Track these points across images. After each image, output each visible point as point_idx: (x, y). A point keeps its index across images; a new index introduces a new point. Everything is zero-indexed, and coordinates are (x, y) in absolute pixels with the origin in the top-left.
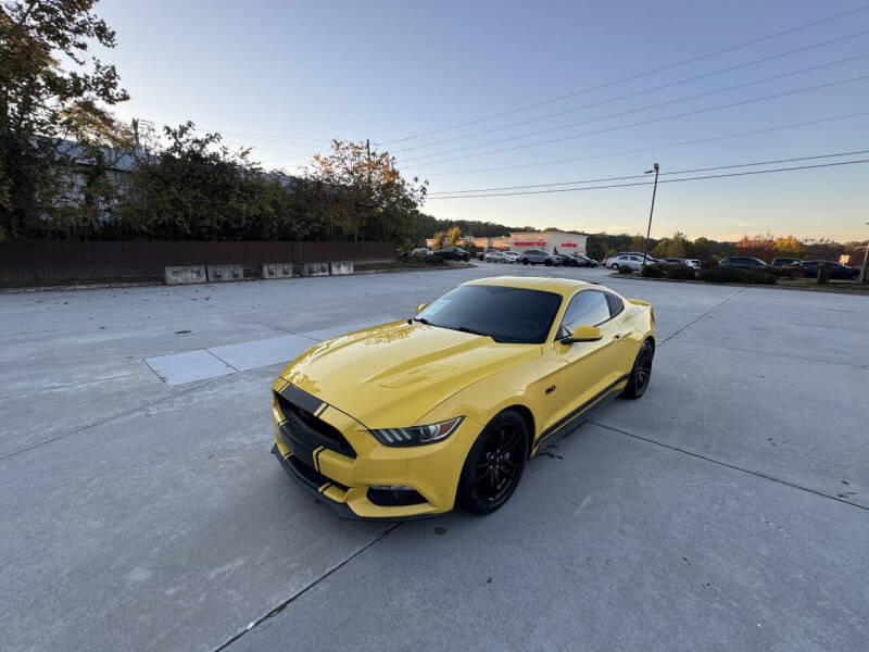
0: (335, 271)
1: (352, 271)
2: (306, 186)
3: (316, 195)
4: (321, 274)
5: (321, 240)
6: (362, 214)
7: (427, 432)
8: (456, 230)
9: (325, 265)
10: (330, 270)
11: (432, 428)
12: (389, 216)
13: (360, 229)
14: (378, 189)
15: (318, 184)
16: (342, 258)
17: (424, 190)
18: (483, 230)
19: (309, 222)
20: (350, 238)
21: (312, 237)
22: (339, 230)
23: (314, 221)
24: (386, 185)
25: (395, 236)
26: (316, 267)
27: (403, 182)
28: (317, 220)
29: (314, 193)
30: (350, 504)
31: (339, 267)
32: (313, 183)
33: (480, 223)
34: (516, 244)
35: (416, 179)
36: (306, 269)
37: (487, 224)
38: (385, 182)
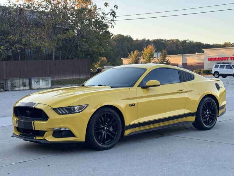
0: (34, 85)
1: (50, 86)
2: (10, 13)
3: (19, 21)
4: (22, 88)
5: (22, 60)
6: (59, 35)
7: (74, 109)
8: (151, 48)
9: (26, 81)
10: (30, 84)
11: (76, 108)
12: (83, 37)
13: (57, 49)
14: (72, 14)
15: (21, 11)
16: (41, 74)
17: (113, 13)
18: (181, 47)
19: (12, 44)
20: (49, 57)
21: (15, 57)
22: (38, 50)
23: (16, 43)
24: (79, 10)
25: (87, 55)
26: (18, 82)
27: (95, 6)
28: (19, 41)
29: (17, 19)
30: (46, 138)
31: (38, 82)
32: (16, 10)
33: (177, 41)
34: (210, 59)
35: (106, 5)
36: (9, 84)
37: (184, 42)
38: (80, 7)
